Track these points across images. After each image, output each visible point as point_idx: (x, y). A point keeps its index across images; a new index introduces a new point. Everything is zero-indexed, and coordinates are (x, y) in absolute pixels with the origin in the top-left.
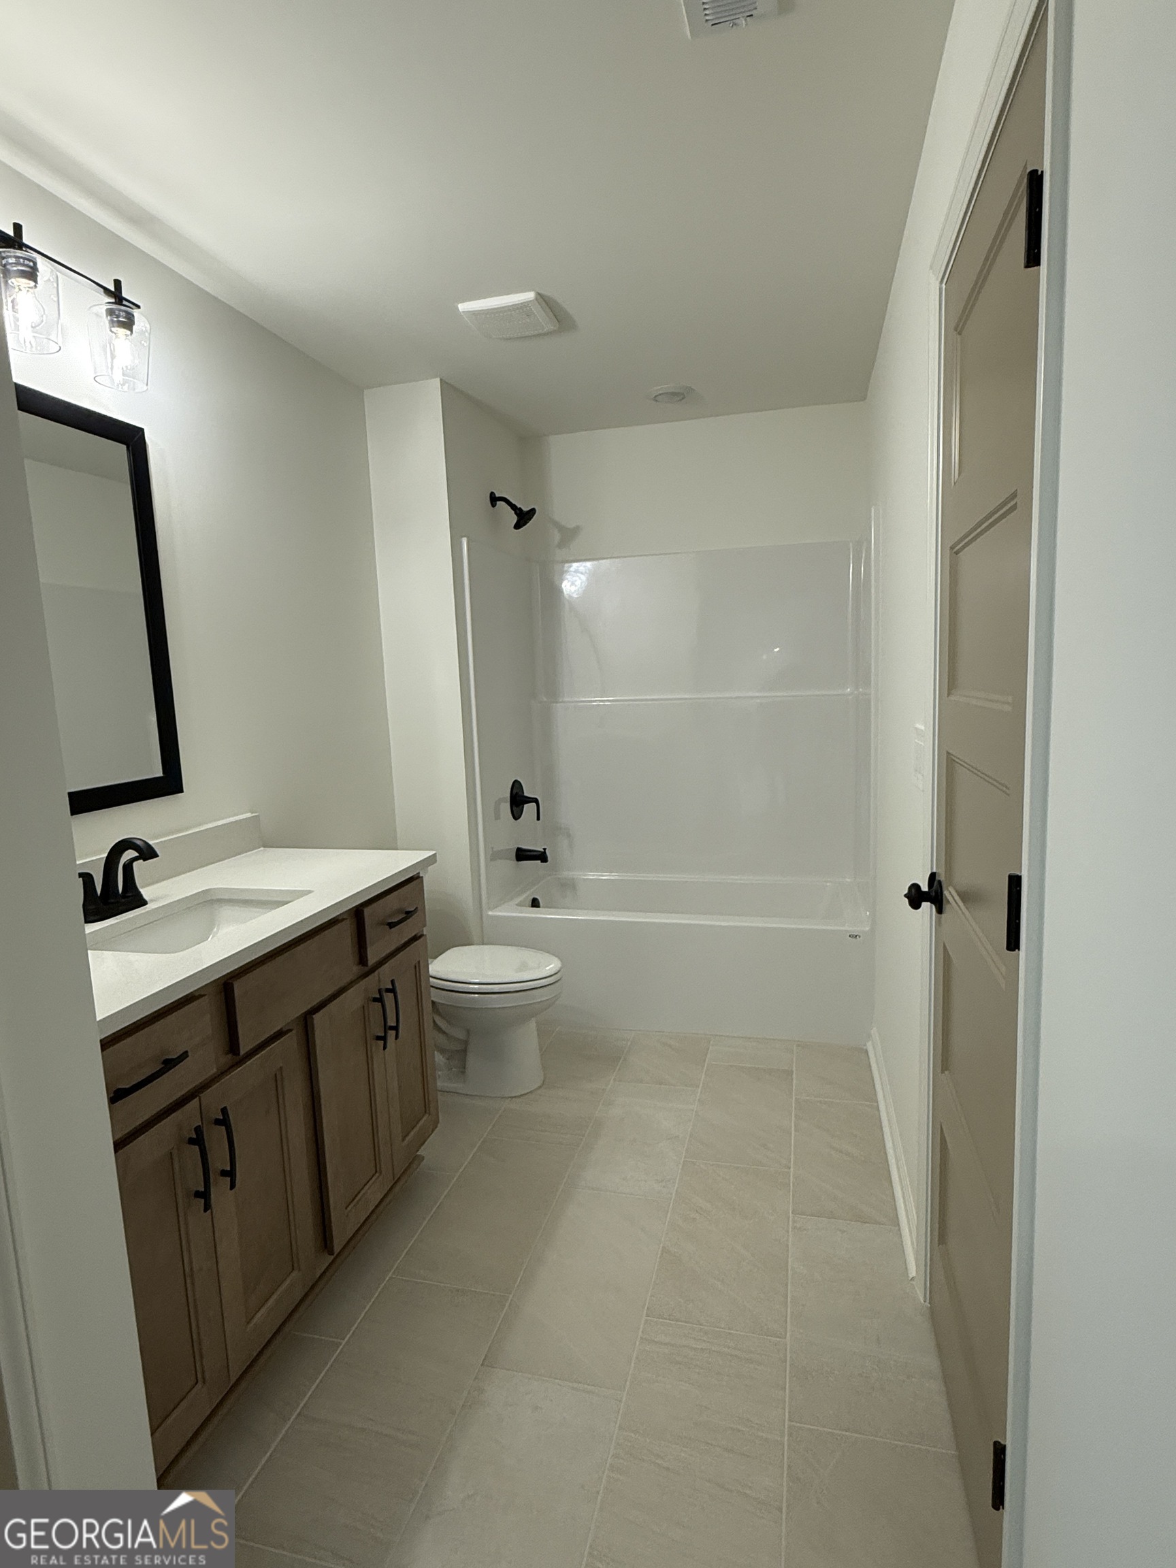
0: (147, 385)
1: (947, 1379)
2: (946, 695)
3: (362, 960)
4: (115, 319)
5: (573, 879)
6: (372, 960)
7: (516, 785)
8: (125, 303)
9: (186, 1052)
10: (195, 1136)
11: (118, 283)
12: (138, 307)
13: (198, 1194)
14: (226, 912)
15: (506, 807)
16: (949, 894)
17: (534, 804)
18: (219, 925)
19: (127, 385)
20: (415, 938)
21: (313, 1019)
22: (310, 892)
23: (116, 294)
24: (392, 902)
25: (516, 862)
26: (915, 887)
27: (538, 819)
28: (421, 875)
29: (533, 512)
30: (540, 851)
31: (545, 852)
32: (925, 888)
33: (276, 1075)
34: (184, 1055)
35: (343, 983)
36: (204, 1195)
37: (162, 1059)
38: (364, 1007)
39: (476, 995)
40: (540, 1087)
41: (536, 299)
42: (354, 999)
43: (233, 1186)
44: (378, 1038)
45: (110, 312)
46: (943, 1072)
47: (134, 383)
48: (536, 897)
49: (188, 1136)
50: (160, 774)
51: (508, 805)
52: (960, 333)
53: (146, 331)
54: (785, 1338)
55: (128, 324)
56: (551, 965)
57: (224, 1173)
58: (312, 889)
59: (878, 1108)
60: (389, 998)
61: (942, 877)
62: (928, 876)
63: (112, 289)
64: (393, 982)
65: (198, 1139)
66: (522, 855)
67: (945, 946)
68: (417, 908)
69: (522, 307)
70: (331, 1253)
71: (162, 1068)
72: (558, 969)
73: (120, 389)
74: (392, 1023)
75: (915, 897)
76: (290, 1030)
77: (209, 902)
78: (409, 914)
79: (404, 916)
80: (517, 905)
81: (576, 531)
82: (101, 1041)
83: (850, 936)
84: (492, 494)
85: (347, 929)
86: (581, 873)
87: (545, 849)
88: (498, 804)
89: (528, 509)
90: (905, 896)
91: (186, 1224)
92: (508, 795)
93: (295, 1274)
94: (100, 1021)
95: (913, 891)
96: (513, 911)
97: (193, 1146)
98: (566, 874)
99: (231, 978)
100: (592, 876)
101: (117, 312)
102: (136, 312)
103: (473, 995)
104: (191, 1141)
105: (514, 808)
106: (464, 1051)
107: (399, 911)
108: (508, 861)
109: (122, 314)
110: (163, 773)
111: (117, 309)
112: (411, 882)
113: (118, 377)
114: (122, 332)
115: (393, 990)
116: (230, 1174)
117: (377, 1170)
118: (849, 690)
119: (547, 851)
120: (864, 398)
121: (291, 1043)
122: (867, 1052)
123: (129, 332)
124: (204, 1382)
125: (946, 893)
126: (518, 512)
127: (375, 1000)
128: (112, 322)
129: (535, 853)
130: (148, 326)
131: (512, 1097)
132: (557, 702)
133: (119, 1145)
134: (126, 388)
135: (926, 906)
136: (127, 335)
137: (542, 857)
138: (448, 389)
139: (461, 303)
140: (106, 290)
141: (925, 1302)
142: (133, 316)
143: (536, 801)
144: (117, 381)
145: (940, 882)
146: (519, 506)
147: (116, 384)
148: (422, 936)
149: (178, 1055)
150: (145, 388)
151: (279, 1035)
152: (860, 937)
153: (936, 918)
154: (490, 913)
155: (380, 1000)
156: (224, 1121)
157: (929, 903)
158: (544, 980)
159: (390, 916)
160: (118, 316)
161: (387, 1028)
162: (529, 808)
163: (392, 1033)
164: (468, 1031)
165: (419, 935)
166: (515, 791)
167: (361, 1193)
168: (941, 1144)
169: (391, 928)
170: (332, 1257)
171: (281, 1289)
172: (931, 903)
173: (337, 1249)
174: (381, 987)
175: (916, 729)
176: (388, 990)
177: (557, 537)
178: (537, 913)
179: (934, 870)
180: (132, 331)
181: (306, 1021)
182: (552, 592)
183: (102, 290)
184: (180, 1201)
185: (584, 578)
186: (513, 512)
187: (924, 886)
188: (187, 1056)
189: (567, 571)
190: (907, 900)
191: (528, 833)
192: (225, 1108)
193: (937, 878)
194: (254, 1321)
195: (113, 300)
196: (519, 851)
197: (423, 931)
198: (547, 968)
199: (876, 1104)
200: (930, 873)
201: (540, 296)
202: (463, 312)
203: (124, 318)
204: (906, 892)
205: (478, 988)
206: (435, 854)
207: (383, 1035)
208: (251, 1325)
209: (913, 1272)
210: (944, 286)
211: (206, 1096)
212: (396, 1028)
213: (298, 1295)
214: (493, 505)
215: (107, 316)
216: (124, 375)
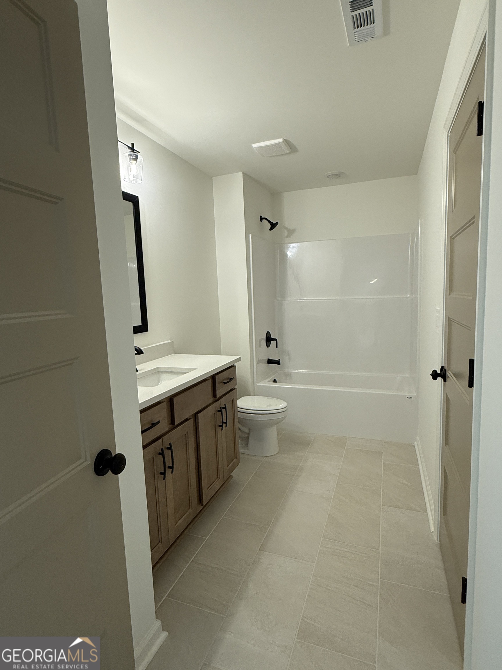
0: (142, 181)
1: (446, 570)
2: (448, 295)
3: (214, 395)
4: (132, 158)
5: (290, 372)
6: (218, 396)
7: (268, 333)
8: (135, 151)
9: (159, 421)
10: (161, 452)
11: (133, 144)
12: (139, 152)
13: (161, 473)
14: (164, 376)
15: (264, 342)
16: (449, 374)
17: (275, 341)
18: (162, 381)
19: (135, 181)
20: (232, 390)
21: (198, 415)
22: (196, 369)
23: (132, 149)
24: (225, 374)
25: (267, 365)
26: (435, 371)
27: (277, 347)
28: (235, 365)
29: (277, 223)
30: (277, 360)
31: (279, 361)
32: (439, 372)
33: (186, 434)
34: (159, 422)
35: (208, 403)
36: (164, 474)
37: (152, 423)
38: (215, 413)
39: (253, 415)
40: (278, 453)
41: (283, 141)
42: (211, 410)
43: (172, 472)
44: (220, 426)
45: (130, 155)
46: (446, 445)
47: (137, 180)
48: (275, 379)
49: (159, 452)
50: (141, 324)
51: (265, 342)
52: (455, 153)
53: (142, 161)
54: (379, 550)
55: (136, 159)
56: (282, 405)
57: (169, 467)
58: (196, 368)
59: (419, 468)
60: (224, 410)
61: (446, 367)
62: (440, 367)
63: (131, 146)
64: (225, 405)
65: (162, 454)
66: (270, 362)
67: (447, 394)
68: (234, 378)
69: (278, 145)
70: (202, 505)
71: (151, 426)
72: (286, 406)
73: (132, 183)
74: (225, 421)
75: (435, 375)
76: (190, 419)
77: (158, 372)
78: (231, 380)
79: (229, 380)
80: (268, 381)
81: (294, 231)
82: (140, 410)
83: (408, 397)
84: (261, 216)
85: (209, 383)
86: (292, 370)
87: (279, 360)
88: (260, 341)
89: (275, 222)
90: (431, 375)
91: (157, 483)
92: (265, 337)
93: (190, 510)
94: (140, 404)
95: (434, 373)
96: (266, 384)
97: (160, 456)
98: (287, 370)
99: (173, 396)
100: (296, 371)
101: (132, 155)
102: (138, 154)
103: (252, 415)
104: (160, 454)
105: (267, 343)
106: (248, 438)
107: (228, 378)
108: (265, 364)
109: (135, 156)
110: (142, 324)
111: (132, 154)
112: (231, 367)
113: (132, 178)
114: (134, 162)
115: (225, 408)
116: (172, 468)
117: (218, 477)
118: (408, 295)
119: (280, 360)
120: (416, 174)
121: (191, 423)
122: (414, 446)
123: (136, 162)
124: (162, 543)
125: (448, 373)
126: (271, 223)
127: (219, 411)
128: (130, 159)
129: (276, 361)
130: (142, 159)
131: (266, 456)
132: (285, 300)
133: (144, 447)
134: (134, 182)
135: (439, 379)
136: (135, 163)
137: (278, 363)
138: (246, 176)
139: (253, 144)
140: (129, 147)
141: (437, 541)
142: (138, 156)
143: (276, 340)
144: (131, 180)
145: (445, 370)
146: (271, 221)
147: (131, 181)
148: (235, 389)
149: (157, 422)
150: (141, 182)
151: (187, 420)
152: (412, 398)
153: (443, 383)
154: (257, 384)
155: (221, 411)
156: (170, 448)
157: (440, 378)
158: (281, 410)
159: (225, 379)
160: (133, 156)
161: (223, 423)
162: (273, 343)
163: (224, 425)
164: (250, 430)
165: (234, 388)
166: (267, 336)
167: (212, 485)
168: (445, 474)
169: (225, 384)
170: (202, 507)
171: (185, 515)
172: (442, 378)
173: (204, 504)
174: (221, 406)
175: (436, 309)
176: (223, 408)
177: (286, 233)
178: (275, 385)
179: (443, 365)
180: (137, 161)
181: (195, 416)
182: (284, 255)
183: (127, 147)
184: (156, 475)
185: (296, 249)
186: (269, 224)
187: (439, 371)
188: (159, 423)
189: (290, 247)
190: (431, 376)
191: (272, 353)
192: (171, 443)
193: (444, 368)
194: (177, 524)
195: (131, 151)
196: (269, 360)
197: (235, 387)
198: (280, 406)
199: (418, 466)
200: (441, 366)
201: (284, 140)
202: (254, 147)
203: (134, 157)
204: (431, 373)
205: (254, 412)
206: (241, 357)
207: (221, 425)
208: (176, 525)
209: (432, 529)
210: (449, 135)
211: (165, 438)
212: (226, 423)
213: (192, 517)
214: (261, 221)
215: (129, 157)
216: (134, 177)
